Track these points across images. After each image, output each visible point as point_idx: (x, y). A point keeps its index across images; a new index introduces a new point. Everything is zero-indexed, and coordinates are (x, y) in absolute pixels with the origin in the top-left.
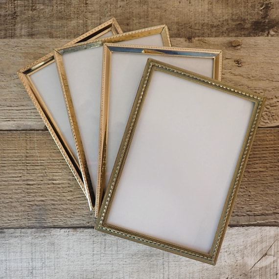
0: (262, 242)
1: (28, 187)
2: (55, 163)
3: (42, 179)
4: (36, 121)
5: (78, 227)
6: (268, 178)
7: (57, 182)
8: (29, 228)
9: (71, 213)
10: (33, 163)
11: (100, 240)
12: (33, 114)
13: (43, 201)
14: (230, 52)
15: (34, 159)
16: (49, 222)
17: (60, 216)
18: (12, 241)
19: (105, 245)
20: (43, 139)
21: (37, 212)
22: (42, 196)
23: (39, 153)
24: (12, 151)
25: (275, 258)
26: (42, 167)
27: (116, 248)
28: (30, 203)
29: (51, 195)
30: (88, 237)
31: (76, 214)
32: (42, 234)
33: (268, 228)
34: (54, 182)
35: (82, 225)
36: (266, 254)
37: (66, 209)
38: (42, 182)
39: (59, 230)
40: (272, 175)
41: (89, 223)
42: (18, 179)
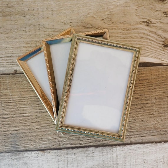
1: (4, 120)
2: (24, 99)
3: (14, 113)
4: (7, 67)
5: (46, 150)
7: (27, 115)
8: (6, 152)
9: (39, 139)
10: (7, 101)
11: (63, 159)
12: (4, 61)
13: (16, 130)
14: (160, 5)
15: (7, 97)
16: (22, 147)
17: (30, 142)
19: (68, 162)
20: (13, 81)
21: (12, 140)
22: (15, 126)
23: (10, 92)
26: (14, 104)
27: (76, 164)
28: (6, 133)
29: (22, 125)
30: (54, 157)
31: (43, 140)
32: (17, 157)
34: (25, 115)
35: (49, 148)
37: (35, 136)
38: (15, 115)
39: (30, 152)
41: (54, 146)
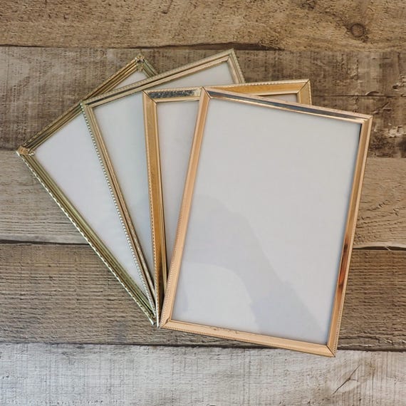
0: (345, 366)
6: (353, 300)
18: (91, 356)
24: (94, 266)
25: (359, 383)
33: (352, 352)
36: (349, 379)
40: (357, 298)
42: (99, 294)
